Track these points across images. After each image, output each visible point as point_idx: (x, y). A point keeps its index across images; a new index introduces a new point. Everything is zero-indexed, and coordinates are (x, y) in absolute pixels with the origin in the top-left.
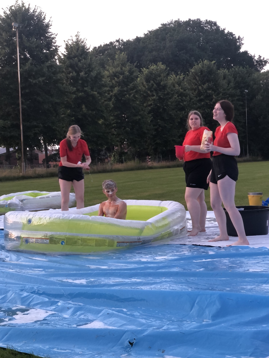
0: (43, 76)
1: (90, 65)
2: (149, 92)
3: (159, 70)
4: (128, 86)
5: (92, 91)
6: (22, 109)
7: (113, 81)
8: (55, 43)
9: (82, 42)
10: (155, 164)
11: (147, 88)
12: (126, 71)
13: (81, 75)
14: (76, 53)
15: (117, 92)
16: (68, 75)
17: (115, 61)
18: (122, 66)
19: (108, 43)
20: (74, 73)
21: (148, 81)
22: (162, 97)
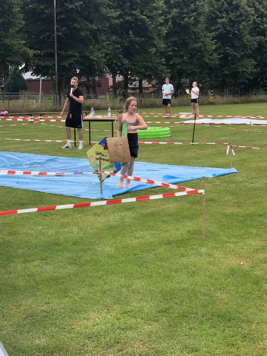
4: (189, 8)
5: (141, 14)
6: (57, 37)
10: (219, 99)
11: (216, 9)
15: (175, 14)
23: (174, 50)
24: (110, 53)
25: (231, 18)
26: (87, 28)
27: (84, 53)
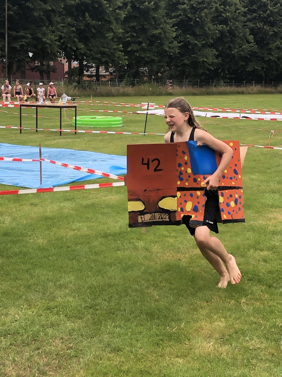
10: (177, 90)
24: (64, 37)
25: (192, 4)
26: (41, 8)
27: (37, 35)
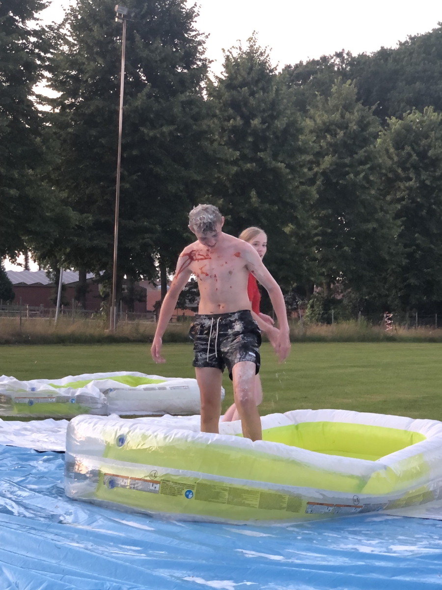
0: (172, 122)
1: (273, 104)
2: (400, 171)
3: (427, 122)
4: (355, 156)
5: (274, 160)
6: (121, 191)
7: (322, 141)
8: (203, 53)
9: (261, 54)
10: (403, 331)
11: (396, 162)
12: (351, 122)
13: (252, 126)
14: (246, 76)
15: (328, 166)
16: (226, 123)
17: (329, 98)
18: (344, 111)
19: (317, 58)
20: (238, 118)
21: (399, 146)
22: (428, 182)
23: (323, 234)
25: (424, 181)
26: (179, 176)
27: (171, 226)
